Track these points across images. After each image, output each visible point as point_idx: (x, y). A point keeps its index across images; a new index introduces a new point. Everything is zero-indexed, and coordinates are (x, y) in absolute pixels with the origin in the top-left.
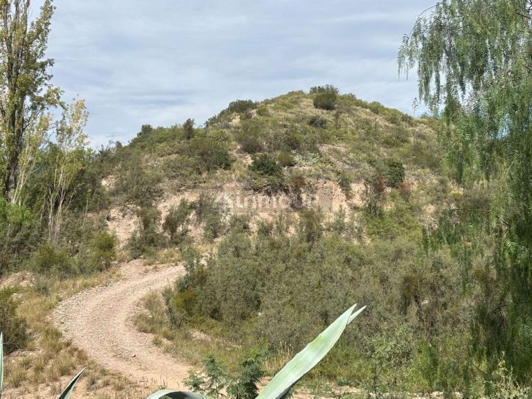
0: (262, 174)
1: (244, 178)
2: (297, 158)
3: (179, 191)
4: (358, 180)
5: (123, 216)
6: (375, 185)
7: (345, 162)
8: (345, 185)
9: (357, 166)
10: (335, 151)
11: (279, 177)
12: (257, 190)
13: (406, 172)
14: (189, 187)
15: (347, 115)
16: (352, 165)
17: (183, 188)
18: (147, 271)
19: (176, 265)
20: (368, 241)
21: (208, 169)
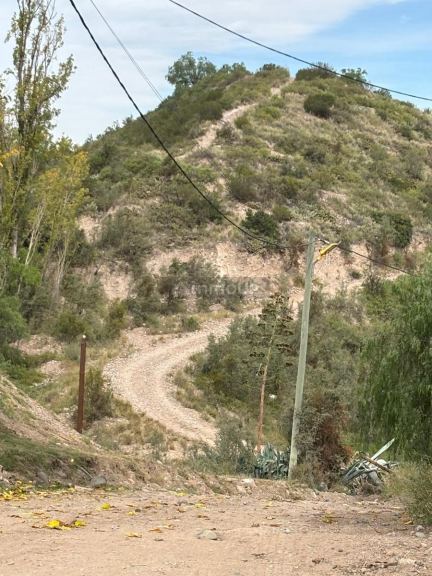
0: (257, 234)
1: (238, 238)
2: (293, 211)
3: (168, 247)
4: (359, 241)
5: (111, 273)
6: (378, 248)
7: (345, 216)
8: (344, 248)
9: (359, 222)
10: (336, 201)
11: (275, 238)
12: (252, 252)
13: (414, 229)
14: (179, 244)
15: (346, 126)
16: (353, 220)
17: (173, 244)
18: (154, 342)
19: (180, 337)
20: (367, 322)
21: (199, 223)
